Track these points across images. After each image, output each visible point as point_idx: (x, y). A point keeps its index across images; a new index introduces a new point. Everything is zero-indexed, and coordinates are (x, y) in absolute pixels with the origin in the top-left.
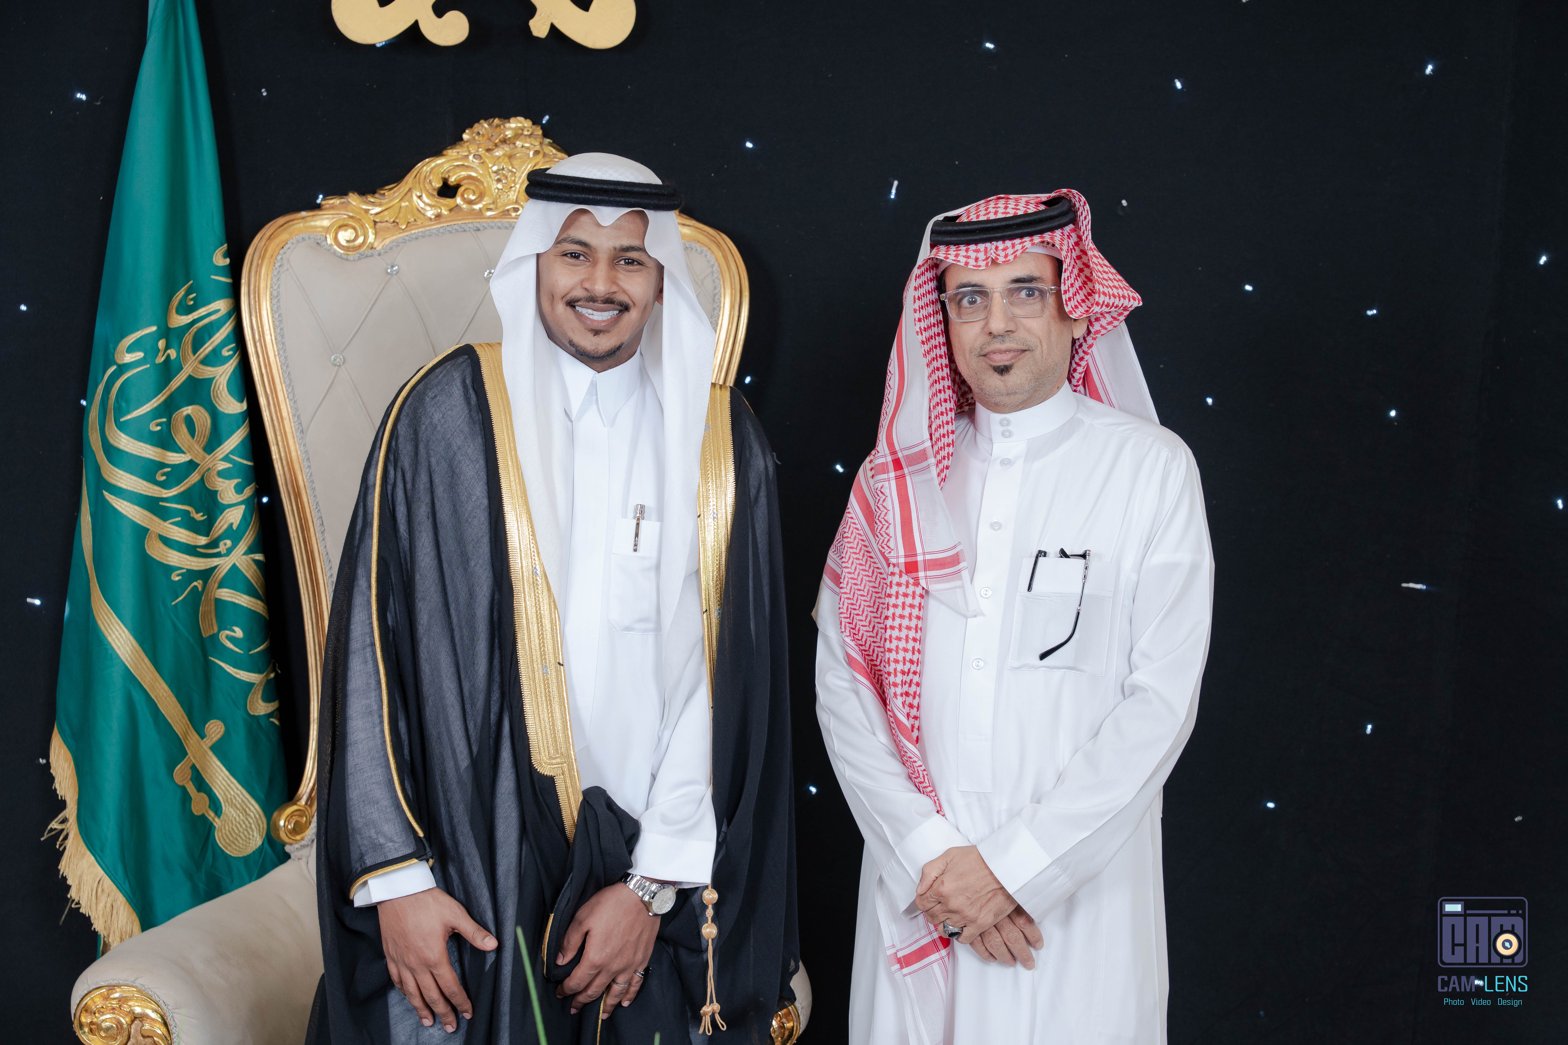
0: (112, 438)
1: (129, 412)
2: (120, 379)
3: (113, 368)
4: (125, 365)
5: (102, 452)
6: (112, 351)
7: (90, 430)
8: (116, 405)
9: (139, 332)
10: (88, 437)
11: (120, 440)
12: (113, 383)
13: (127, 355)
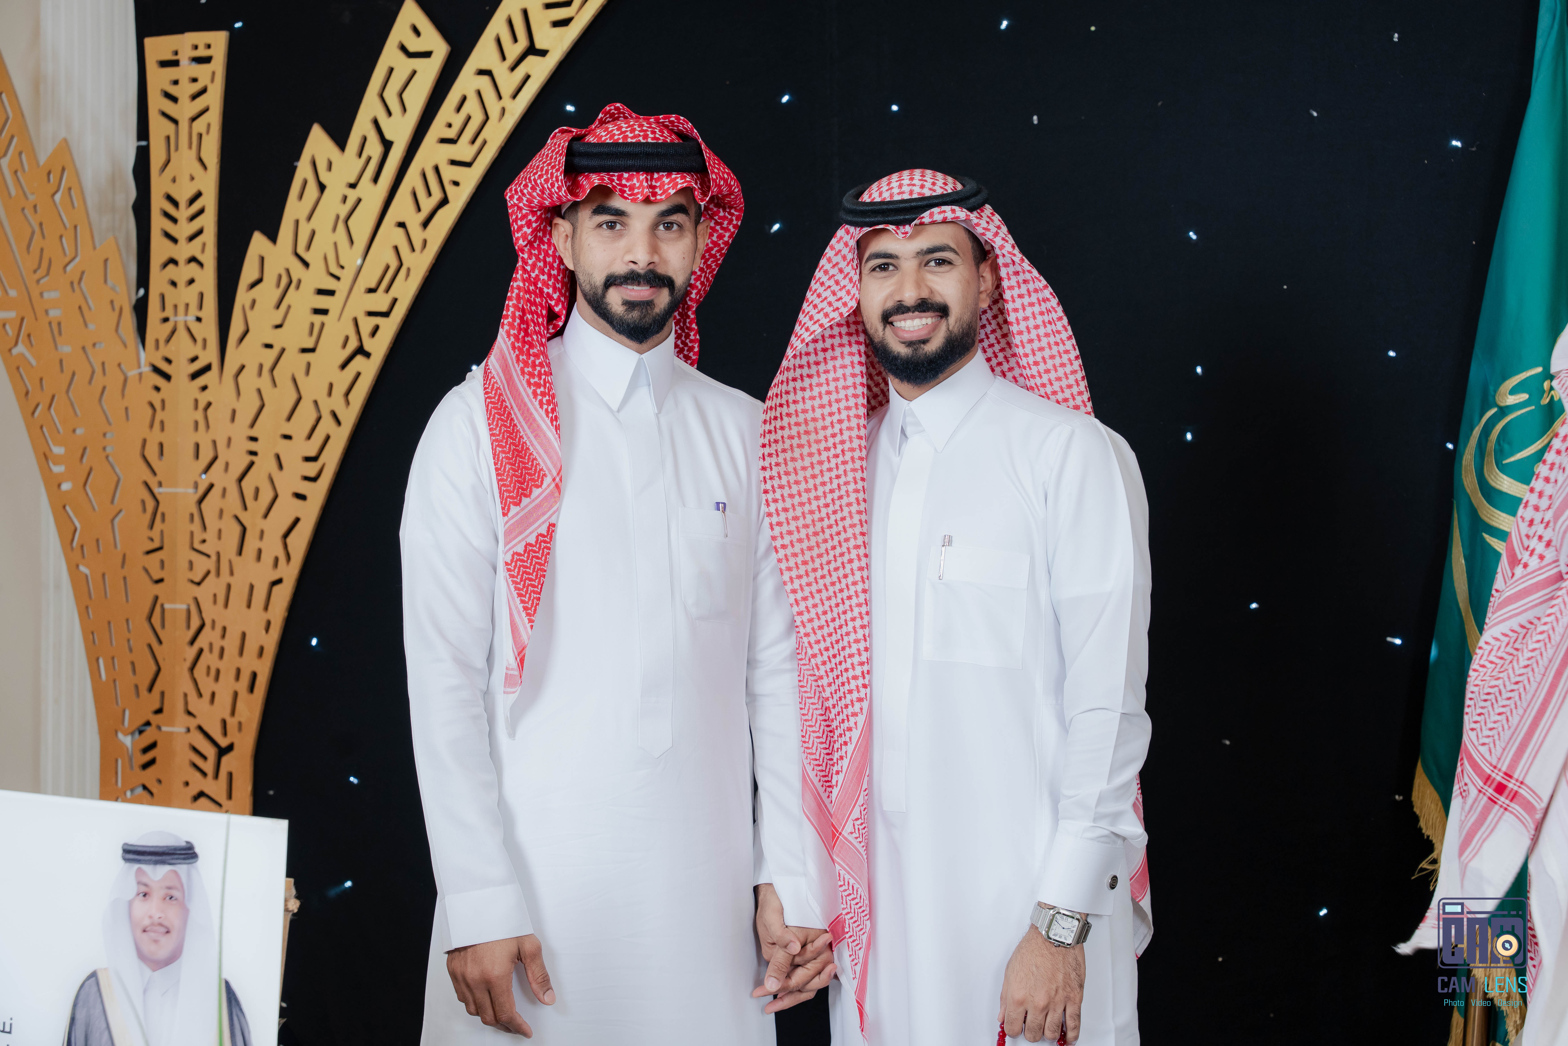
0: (1493, 480)
1: (1512, 455)
2: (1502, 421)
3: (1493, 411)
4: (1507, 407)
5: (1480, 495)
6: (1493, 393)
7: (1463, 472)
8: (1497, 447)
9: (1524, 373)
10: (1461, 480)
11: (1503, 483)
12: (1494, 426)
13: (1510, 397)
